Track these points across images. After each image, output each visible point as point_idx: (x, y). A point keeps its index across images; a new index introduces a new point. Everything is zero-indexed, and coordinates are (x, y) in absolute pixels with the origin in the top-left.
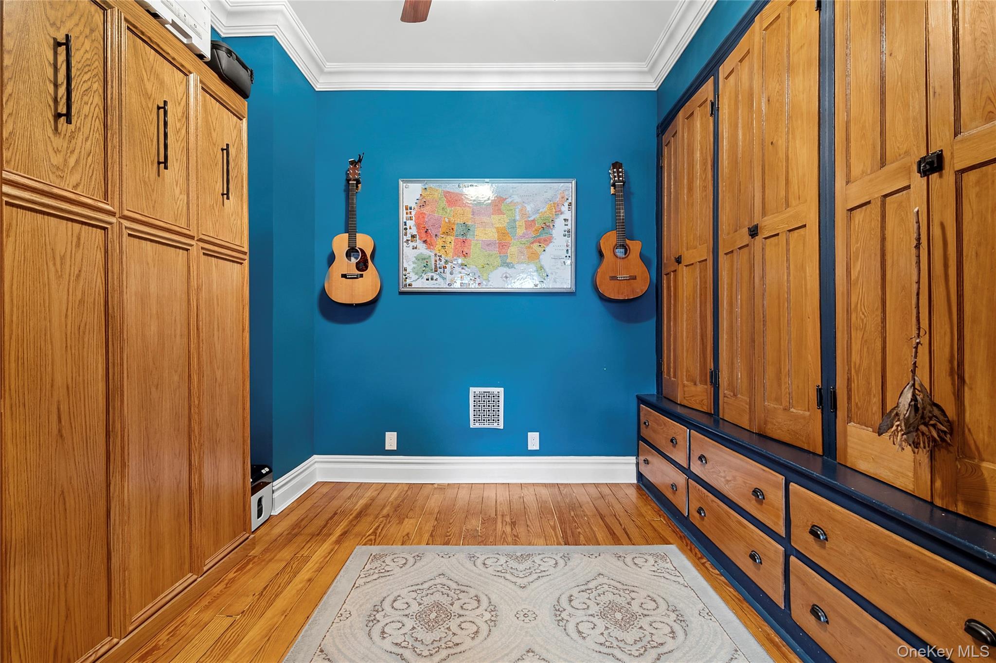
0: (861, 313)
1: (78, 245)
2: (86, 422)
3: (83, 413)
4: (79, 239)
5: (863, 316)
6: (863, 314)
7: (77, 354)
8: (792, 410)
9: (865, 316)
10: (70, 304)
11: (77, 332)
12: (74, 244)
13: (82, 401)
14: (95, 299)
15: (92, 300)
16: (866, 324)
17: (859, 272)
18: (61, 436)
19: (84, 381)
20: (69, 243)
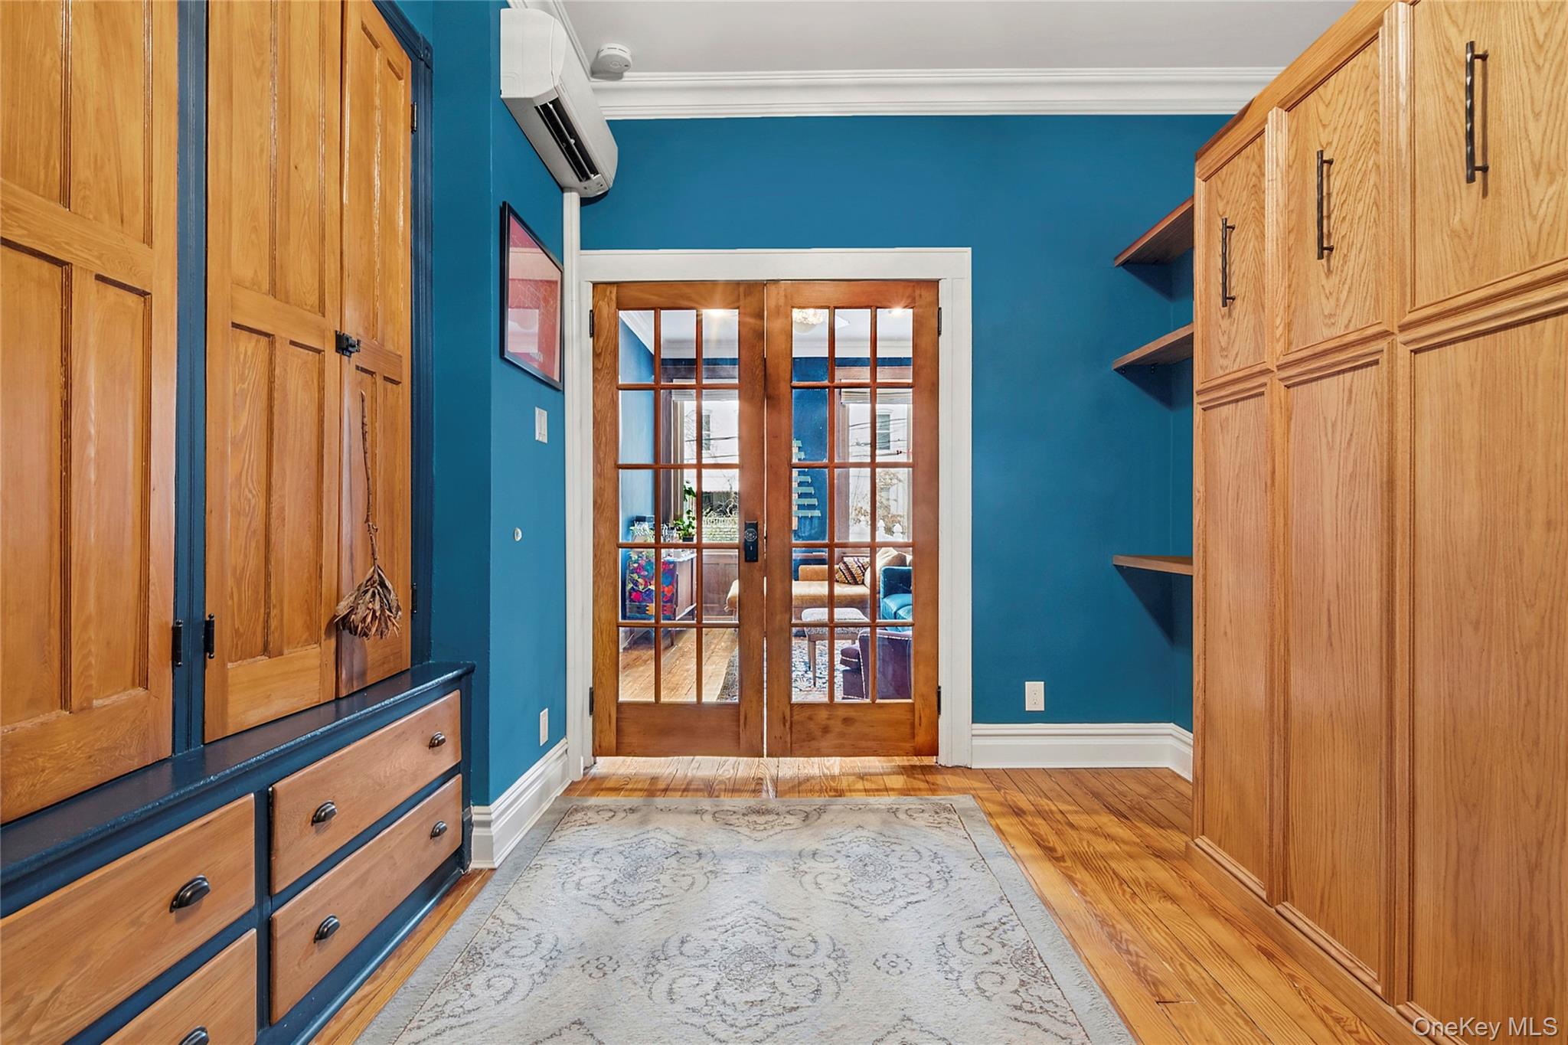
0: (246, 490)
1: (1349, 401)
2: (1356, 640)
3: (1353, 625)
4: (1351, 391)
5: (250, 496)
6: (250, 492)
7: (1347, 544)
8: (96, 703)
9: (254, 496)
10: (1341, 480)
11: (1347, 516)
12: (1345, 401)
13: (1353, 610)
14: (1368, 469)
15: (1366, 470)
16: (254, 508)
17: (246, 427)
18: (1331, 645)
19: (1355, 582)
20: (1341, 403)
